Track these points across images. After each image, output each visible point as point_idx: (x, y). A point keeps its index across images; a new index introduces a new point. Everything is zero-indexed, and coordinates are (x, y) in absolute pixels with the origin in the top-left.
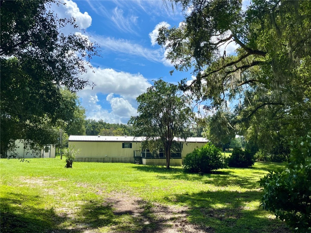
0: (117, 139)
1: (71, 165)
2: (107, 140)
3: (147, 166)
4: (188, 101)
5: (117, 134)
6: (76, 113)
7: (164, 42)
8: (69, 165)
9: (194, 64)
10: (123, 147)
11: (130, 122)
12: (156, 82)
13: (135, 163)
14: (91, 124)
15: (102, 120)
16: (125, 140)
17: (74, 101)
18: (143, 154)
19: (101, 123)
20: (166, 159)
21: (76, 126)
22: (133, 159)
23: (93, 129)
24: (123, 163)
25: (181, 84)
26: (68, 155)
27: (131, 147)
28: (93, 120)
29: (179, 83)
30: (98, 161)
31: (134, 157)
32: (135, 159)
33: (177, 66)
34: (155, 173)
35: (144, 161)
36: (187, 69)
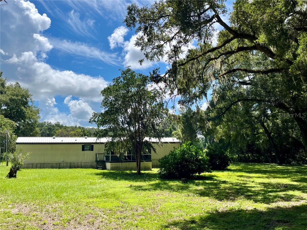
0: (76, 140)
1: (16, 173)
2: (63, 142)
3: (112, 171)
4: (160, 95)
5: (75, 135)
6: (28, 113)
7: (134, 24)
8: (12, 174)
9: (168, 52)
10: (83, 150)
11: (92, 119)
12: (123, 72)
13: (97, 168)
14: (47, 126)
15: (58, 122)
16: (85, 142)
17: (26, 99)
18: (107, 158)
19: (58, 125)
20: (136, 163)
21: (29, 127)
22: (95, 164)
23: (49, 132)
24: (83, 169)
25: (154, 74)
26: (14, 160)
27: (92, 150)
28: (49, 122)
29: (150, 73)
30: (52, 167)
31: (97, 161)
32: (98, 164)
33: (147, 54)
34: (126, 181)
35: (108, 165)
36: (159, 59)
